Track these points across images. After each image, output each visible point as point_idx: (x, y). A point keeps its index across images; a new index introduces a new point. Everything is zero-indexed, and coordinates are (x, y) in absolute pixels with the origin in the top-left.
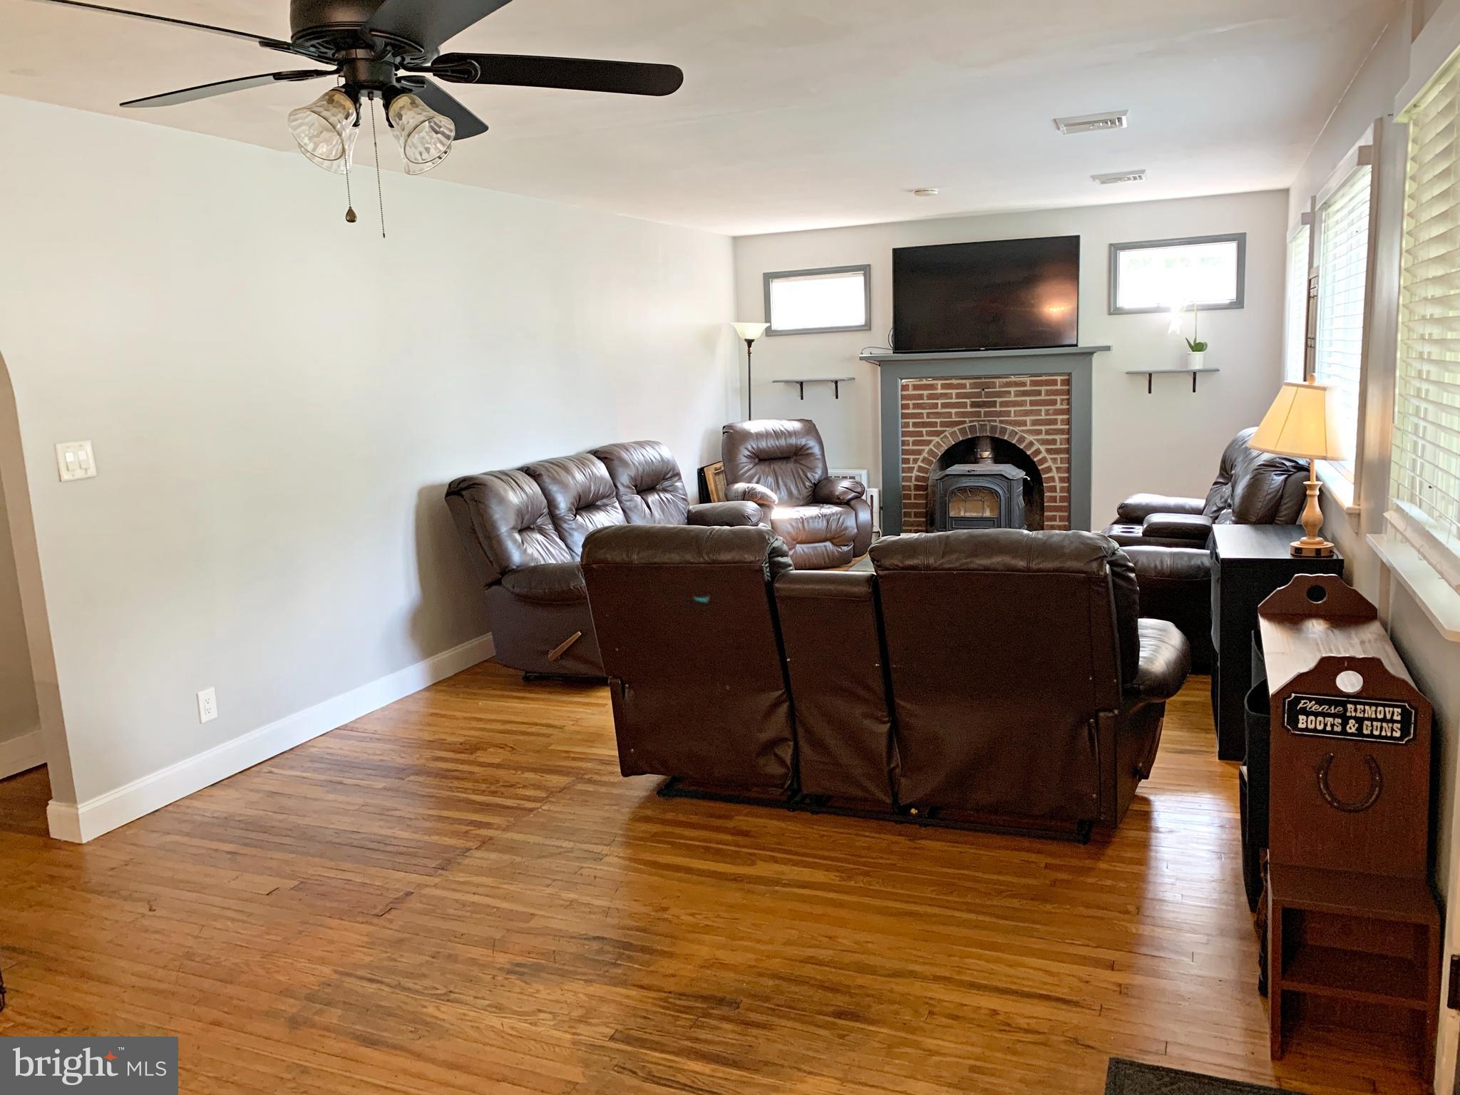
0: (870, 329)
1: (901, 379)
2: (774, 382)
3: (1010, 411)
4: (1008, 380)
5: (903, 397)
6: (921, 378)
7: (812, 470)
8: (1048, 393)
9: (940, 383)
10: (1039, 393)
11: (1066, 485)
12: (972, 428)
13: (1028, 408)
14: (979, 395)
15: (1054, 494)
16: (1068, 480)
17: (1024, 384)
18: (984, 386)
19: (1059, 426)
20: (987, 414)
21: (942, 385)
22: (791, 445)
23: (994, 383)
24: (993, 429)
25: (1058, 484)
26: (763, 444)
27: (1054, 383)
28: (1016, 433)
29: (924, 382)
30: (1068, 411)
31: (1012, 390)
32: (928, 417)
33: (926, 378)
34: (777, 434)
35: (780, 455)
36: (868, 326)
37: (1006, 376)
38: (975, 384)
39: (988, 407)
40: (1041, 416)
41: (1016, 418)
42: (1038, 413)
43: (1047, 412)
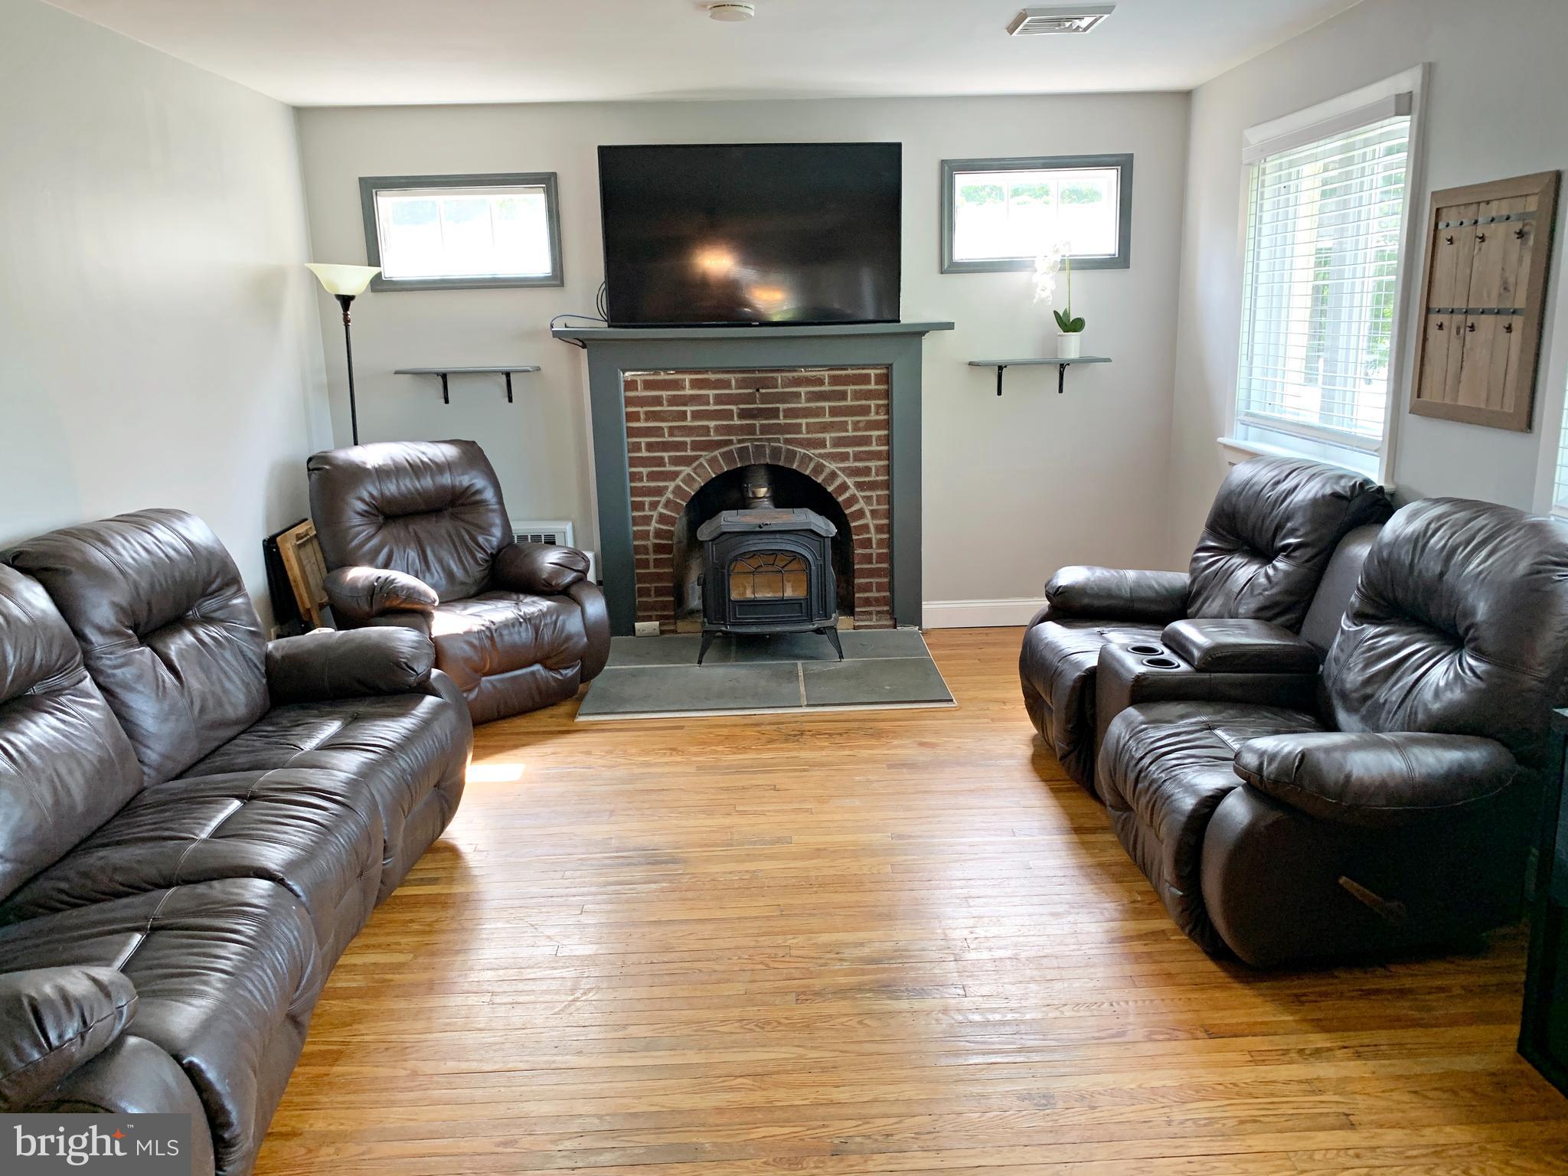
0: (562, 284)
1: (624, 371)
2: (397, 373)
3: (800, 425)
4: (795, 374)
5: (629, 402)
6: (656, 371)
7: (485, 530)
8: (857, 395)
9: (687, 377)
10: (842, 396)
11: (885, 536)
12: (742, 451)
13: (828, 419)
14: (750, 399)
15: (868, 551)
16: (889, 529)
17: (820, 382)
18: (759, 384)
19: (874, 448)
20: (765, 429)
21: (692, 381)
22: (443, 488)
23: (775, 379)
24: (776, 452)
25: (874, 536)
26: (391, 488)
27: (865, 379)
28: (811, 459)
29: (662, 376)
30: (888, 424)
31: (802, 390)
32: (671, 435)
33: (665, 370)
34: (417, 469)
35: (423, 507)
36: (557, 278)
37: (793, 369)
38: (744, 380)
39: (767, 419)
40: (847, 431)
41: (809, 436)
42: (843, 426)
43: (856, 426)
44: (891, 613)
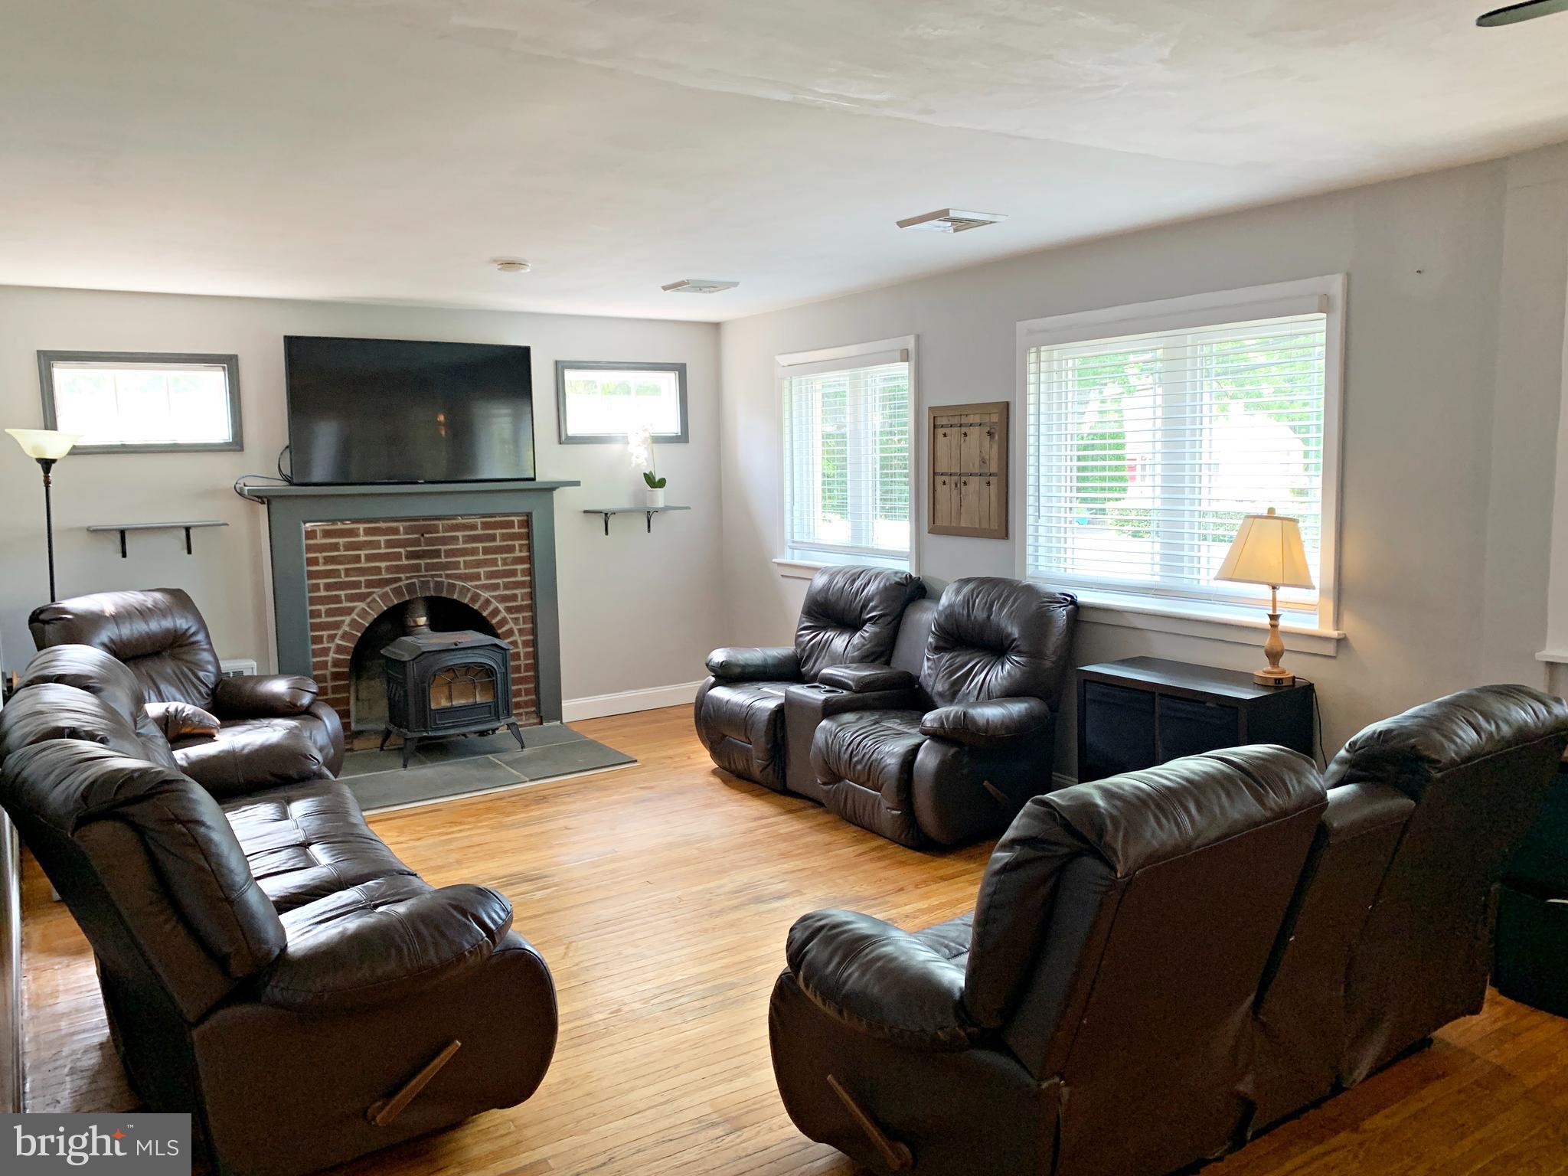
0: (242, 449)
1: (305, 522)
3: (459, 562)
4: (454, 522)
5: (309, 548)
6: (334, 521)
7: (203, 667)
8: (504, 537)
9: (361, 527)
10: (493, 538)
11: (531, 649)
12: (411, 587)
13: (481, 557)
14: (417, 542)
15: (517, 663)
16: (534, 643)
17: (473, 527)
18: (423, 530)
19: (520, 578)
20: (429, 567)
21: (365, 529)
23: (437, 526)
24: (439, 585)
25: (522, 650)
27: (510, 524)
28: (469, 590)
29: (339, 526)
30: (530, 559)
31: (459, 534)
32: (347, 575)
33: (342, 521)
34: (146, 615)
35: (149, 649)
36: (237, 444)
37: (453, 517)
38: (410, 527)
39: (430, 558)
40: (498, 566)
41: (467, 571)
42: (494, 562)
43: (505, 562)
44: (538, 713)
